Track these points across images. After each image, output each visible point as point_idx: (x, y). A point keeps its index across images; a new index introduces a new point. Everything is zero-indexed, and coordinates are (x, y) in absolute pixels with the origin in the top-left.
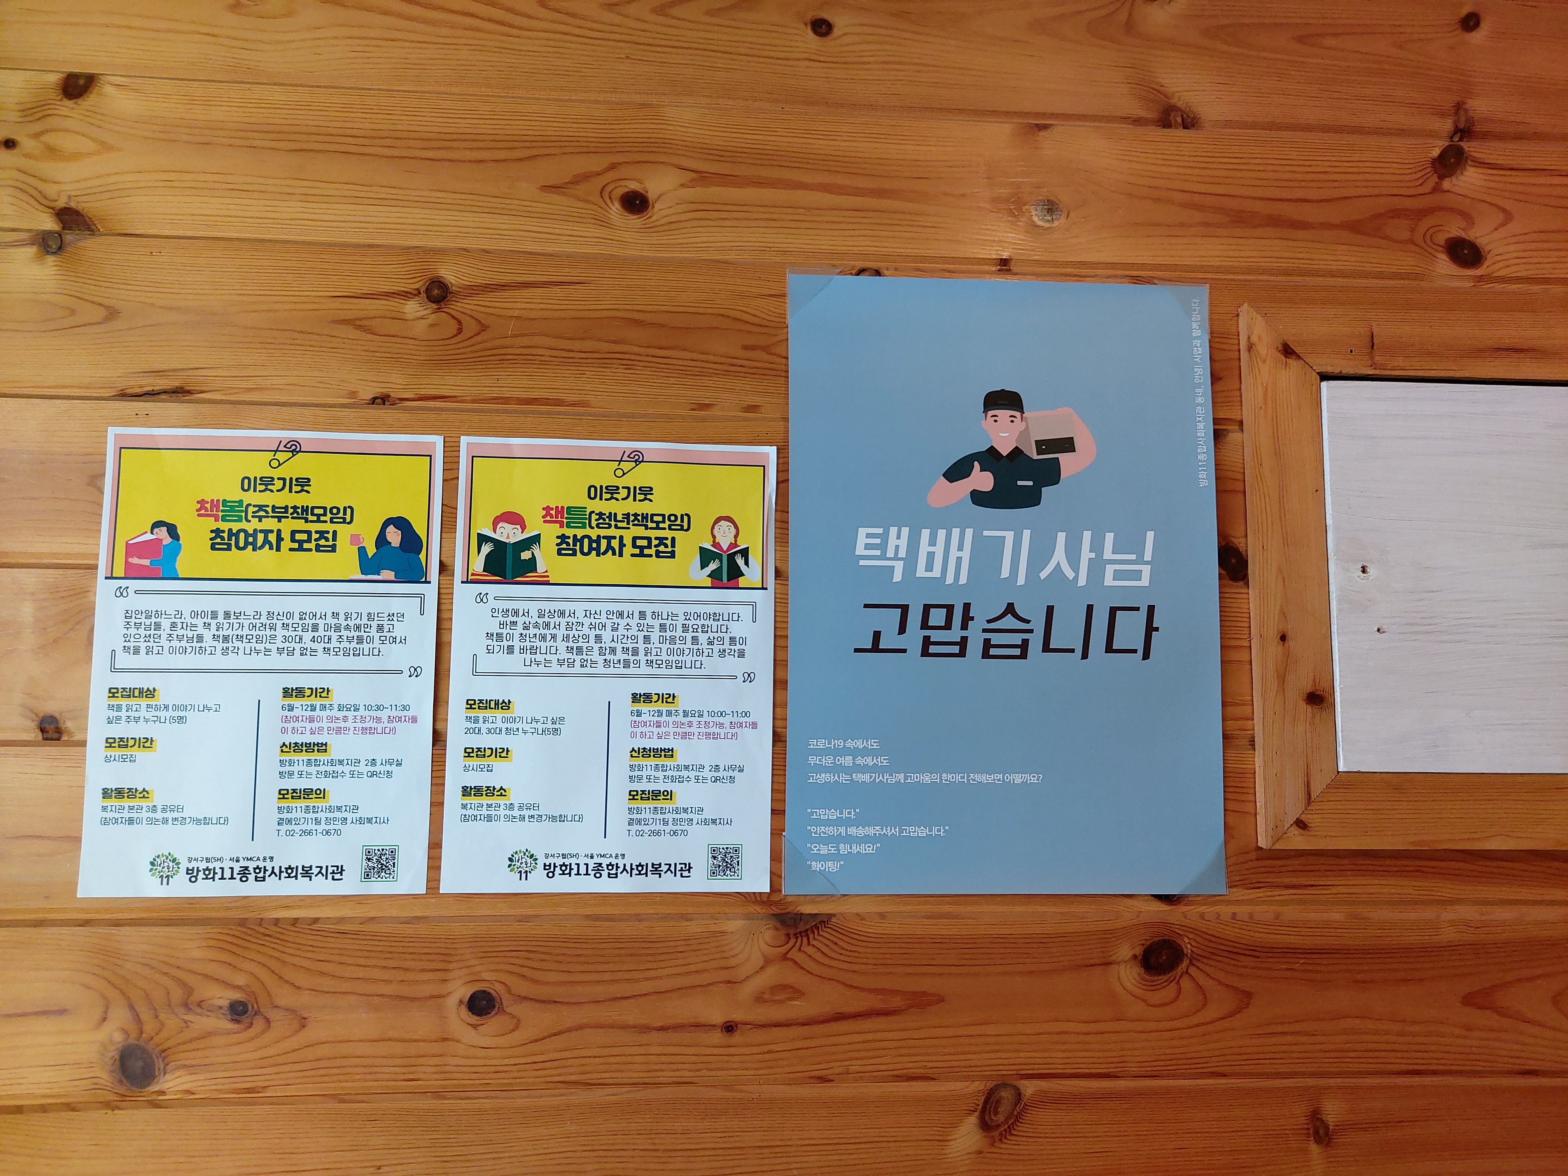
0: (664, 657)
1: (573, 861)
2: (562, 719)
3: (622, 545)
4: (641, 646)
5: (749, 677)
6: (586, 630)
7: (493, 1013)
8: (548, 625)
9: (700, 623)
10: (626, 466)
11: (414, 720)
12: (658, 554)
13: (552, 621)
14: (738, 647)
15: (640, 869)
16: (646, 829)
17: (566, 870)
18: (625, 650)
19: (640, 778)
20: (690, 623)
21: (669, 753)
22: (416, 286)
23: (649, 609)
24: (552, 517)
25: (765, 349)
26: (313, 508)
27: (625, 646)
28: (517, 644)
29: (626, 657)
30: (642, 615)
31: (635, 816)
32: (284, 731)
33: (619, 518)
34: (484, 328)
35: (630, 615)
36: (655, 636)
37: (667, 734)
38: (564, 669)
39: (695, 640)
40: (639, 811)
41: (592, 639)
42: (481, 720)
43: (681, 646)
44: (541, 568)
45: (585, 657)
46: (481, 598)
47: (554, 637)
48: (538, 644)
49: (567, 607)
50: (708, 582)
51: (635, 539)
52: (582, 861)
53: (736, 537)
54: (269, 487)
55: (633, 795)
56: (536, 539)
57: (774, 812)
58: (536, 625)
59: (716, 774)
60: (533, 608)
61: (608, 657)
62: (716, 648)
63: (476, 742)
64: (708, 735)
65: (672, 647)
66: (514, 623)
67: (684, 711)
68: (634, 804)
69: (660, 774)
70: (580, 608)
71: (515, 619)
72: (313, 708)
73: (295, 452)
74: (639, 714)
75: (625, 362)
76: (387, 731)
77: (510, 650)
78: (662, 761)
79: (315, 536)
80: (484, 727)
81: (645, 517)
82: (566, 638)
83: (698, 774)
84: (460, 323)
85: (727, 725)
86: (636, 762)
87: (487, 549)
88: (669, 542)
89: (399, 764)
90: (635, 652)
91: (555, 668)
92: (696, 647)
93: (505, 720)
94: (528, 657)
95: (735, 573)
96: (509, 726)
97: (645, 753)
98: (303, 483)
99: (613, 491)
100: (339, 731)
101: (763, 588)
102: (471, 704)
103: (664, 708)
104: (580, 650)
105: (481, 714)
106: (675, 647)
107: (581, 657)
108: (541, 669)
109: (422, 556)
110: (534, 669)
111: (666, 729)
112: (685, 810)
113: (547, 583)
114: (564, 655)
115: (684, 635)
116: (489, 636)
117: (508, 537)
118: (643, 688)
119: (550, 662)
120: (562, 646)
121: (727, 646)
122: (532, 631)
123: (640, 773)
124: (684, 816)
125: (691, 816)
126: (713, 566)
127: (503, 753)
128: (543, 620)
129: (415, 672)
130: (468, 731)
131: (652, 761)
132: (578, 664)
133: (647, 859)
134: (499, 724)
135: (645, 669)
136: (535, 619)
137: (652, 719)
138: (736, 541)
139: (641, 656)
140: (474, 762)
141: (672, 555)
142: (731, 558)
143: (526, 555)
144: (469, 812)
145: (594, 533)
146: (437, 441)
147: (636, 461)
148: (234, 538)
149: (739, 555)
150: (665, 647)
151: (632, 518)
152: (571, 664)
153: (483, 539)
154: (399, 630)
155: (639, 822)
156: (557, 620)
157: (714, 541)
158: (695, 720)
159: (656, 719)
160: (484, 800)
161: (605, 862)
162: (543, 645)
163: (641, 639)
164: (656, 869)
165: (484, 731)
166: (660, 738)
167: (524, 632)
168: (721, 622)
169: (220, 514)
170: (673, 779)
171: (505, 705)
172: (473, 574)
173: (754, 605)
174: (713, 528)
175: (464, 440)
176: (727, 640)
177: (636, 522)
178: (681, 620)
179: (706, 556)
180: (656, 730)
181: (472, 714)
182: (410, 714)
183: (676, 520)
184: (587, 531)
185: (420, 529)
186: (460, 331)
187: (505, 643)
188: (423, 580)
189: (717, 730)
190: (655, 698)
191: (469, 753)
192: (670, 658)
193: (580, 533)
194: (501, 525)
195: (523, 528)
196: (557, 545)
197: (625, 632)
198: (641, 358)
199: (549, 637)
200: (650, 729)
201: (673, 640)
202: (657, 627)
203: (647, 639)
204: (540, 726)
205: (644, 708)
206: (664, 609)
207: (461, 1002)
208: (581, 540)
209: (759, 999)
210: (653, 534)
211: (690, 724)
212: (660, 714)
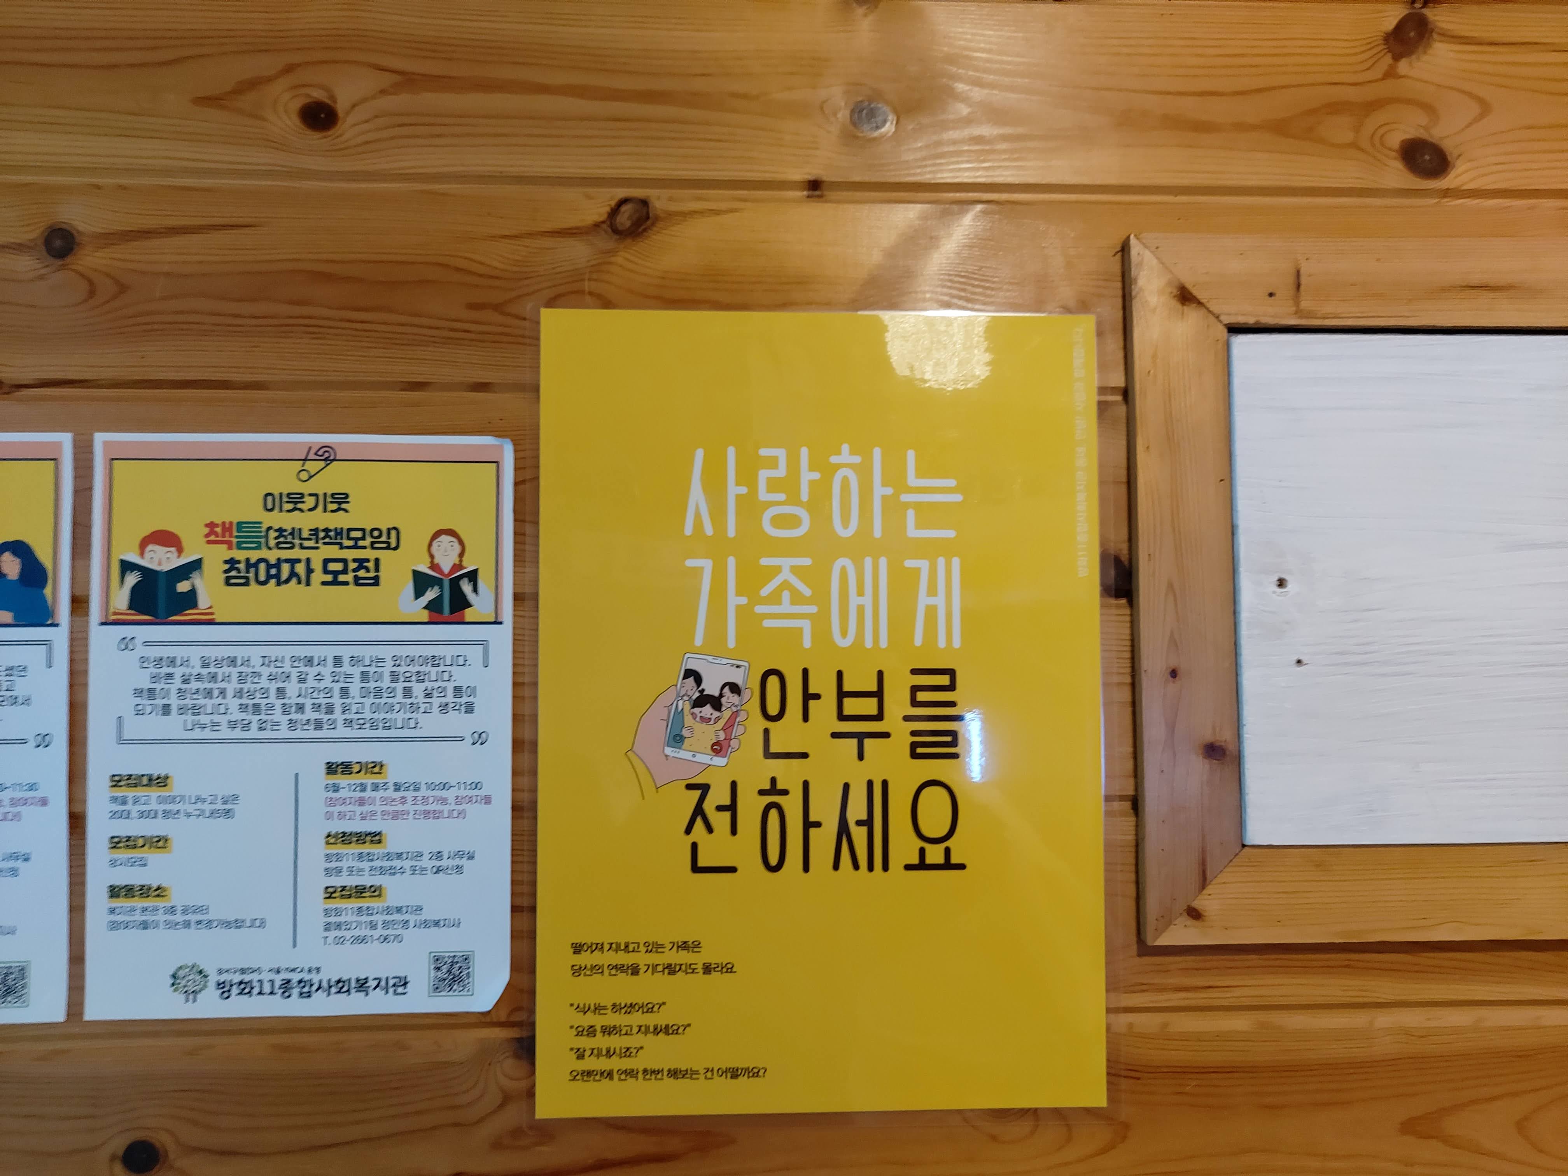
0: (368, 715)
1: (255, 977)
2: (235, 798)
3: (309, 571)
4: (337, 701)
5: (480, 739)
6: (264, 683)
7: (155, 1170)
8: (213, 677)
9: (414, 669)
10: (313, 467)
11: (44, 802)
12: (357, 581)
13: (220, 672)
14: (464, 700)
15: (341, 986)
16: (348, 934)
17: (245, 988)
18: (317, 707)
19: (339, 871)
20: (401, 670)
21: (376, 838)
22: (32, 236)
23: (346, 652)
24: (217, 535)
25: (497, 308)
27: (316, 701)
28: (174, 702)
29: (316, 715)
30: (338, 660)
31: (333, 919)
33: (305, 534)
34: (122, 288)
35: (322, 662)
36: (355, 688)
37: (373, 813)
38: (238, 733)
39: (407, 692)
40: (338, 912)
41: (273, 693)
42: (130, 802)
43: (390, 700)
44: (203, 602)
45: (263, 717)
46: (126, 644)
47: (223, 692)
48: (202, 702)
49: (239, 652)
50: (425, 616)
51: (326, 562)
52: (266, 976)
53: (461, 555)
55: (330, 893)
56: (196, 565)
57: (515, 909)
58: (199, 678)
59: (438, 863)
60: (195, 654)
61: (294, 716)
62: (436, 701)
63: (124, 828)
64: (427, 814)
65: (377, 701)
66: (170, 676)
67: (396, 784)
68: (333, 904)
69: (365, 865)
70: (255, 654)
71: (170, 670)
74: (336, 789)
75: (309, 329)
76: (10, 816)
77: (166, 710)
78: (366, 849)
80: (135, 810)
81: (339, 533)
82: (239, 694)
83: (414, 863)
84: (91, 283)
85: (451, 800)
86: (333, 850)
87: (132, 579)
88: (371, 565)
89: (27, 859)
90: (330, 710)
91: (225, 732)
92: (409, 701)
93: (161, 800)
94: (190, 718)
96: (168, 807)
97: (345, 838)
99: (295, 499)
101: (497, 623)
102: (117, 781)
103: (369, 780)
104: (256, 708)
105: (130, 793)
106: (383, 701)
107: (259, 717)
108: (207, 734)
109: (48, 591)
110: (197, 734)
111: (371, 808)
112: (399, 910)
113: (212, 622)
114: (237, 716)
115: (393, 685)
116: (138, 692)
117: (160, 564)
118: (340, 754)
119: (217, 724)
120: (233, 704)
121: (450, 698)
122: (194, 685)
123: (338, 864)
124: (397, 917)
125: (406, 917)
126: (431, 594)
127: (160, 843)
128: (208, 670)
129: (43, 741)
130: (114, 815)
131: (354, 849)
132: (254, 726)
133: (352, 973)
134: (154, 806)
135: (342, 731)
136: (197, 669)
137: (352, 794)
138: (461, 561)
139: (338, 715)
140: (123, 855)
141: (376, 581)
142: (455, 583)
143: (183, 587)
144: (119, 918)
145: (272, 556)
146: (65, 440)
147: (325, 460)
149: (466, 580)
150: (368, 701)
151: (322, 535)
152: (246, 727)
153: (126, 567)
154: (21, 687)
155: (338, 926)
156: (226, 670)
157: (432, 562)
158: (410, 795)
159: (358, 794)
160: (138, 903)
161: (295, 977)
162: (209, 703)
163: (336, 692)
164: (362, 985)
165: (134, 814)
166: (364, 818)
167: (184, 686)
168: (442, 668)
170: (382, 871)
171: (161, 781)
172: (115, 614)
173: (483, 643)
174: (430, 545)
175: (100, 438)
176: (450, 692)
177: (327, 540)
178: (389, 667)
179: (421, 582)
180: (359, 809)
181: (119, 793)
182: (38, 794)
183: (380, 536)
184: (264, 553)
186: (92, 293)
187: (160, 702)
188: (49, 622)
189: (439, 807)
190: (356, 768)
191: (116, 843)
192: (376, 716)
193: (254, 556)
194: (150, 547)
195: (180, 550)
196: (226, 572)
197: (315, 684)
198: (330, 323)
199: (216, 693)
200: (350, 807)
201: (378, 692)
202: (357, 678)
203: (344, 692)
204: (207, 807)
205: (343, 781)
206: (367, 652)
207: (113, 1158)
208: (256, 565)
209: (497, 1145)
210: (350, 554)
211: (403, 800)
212: (363, 789)
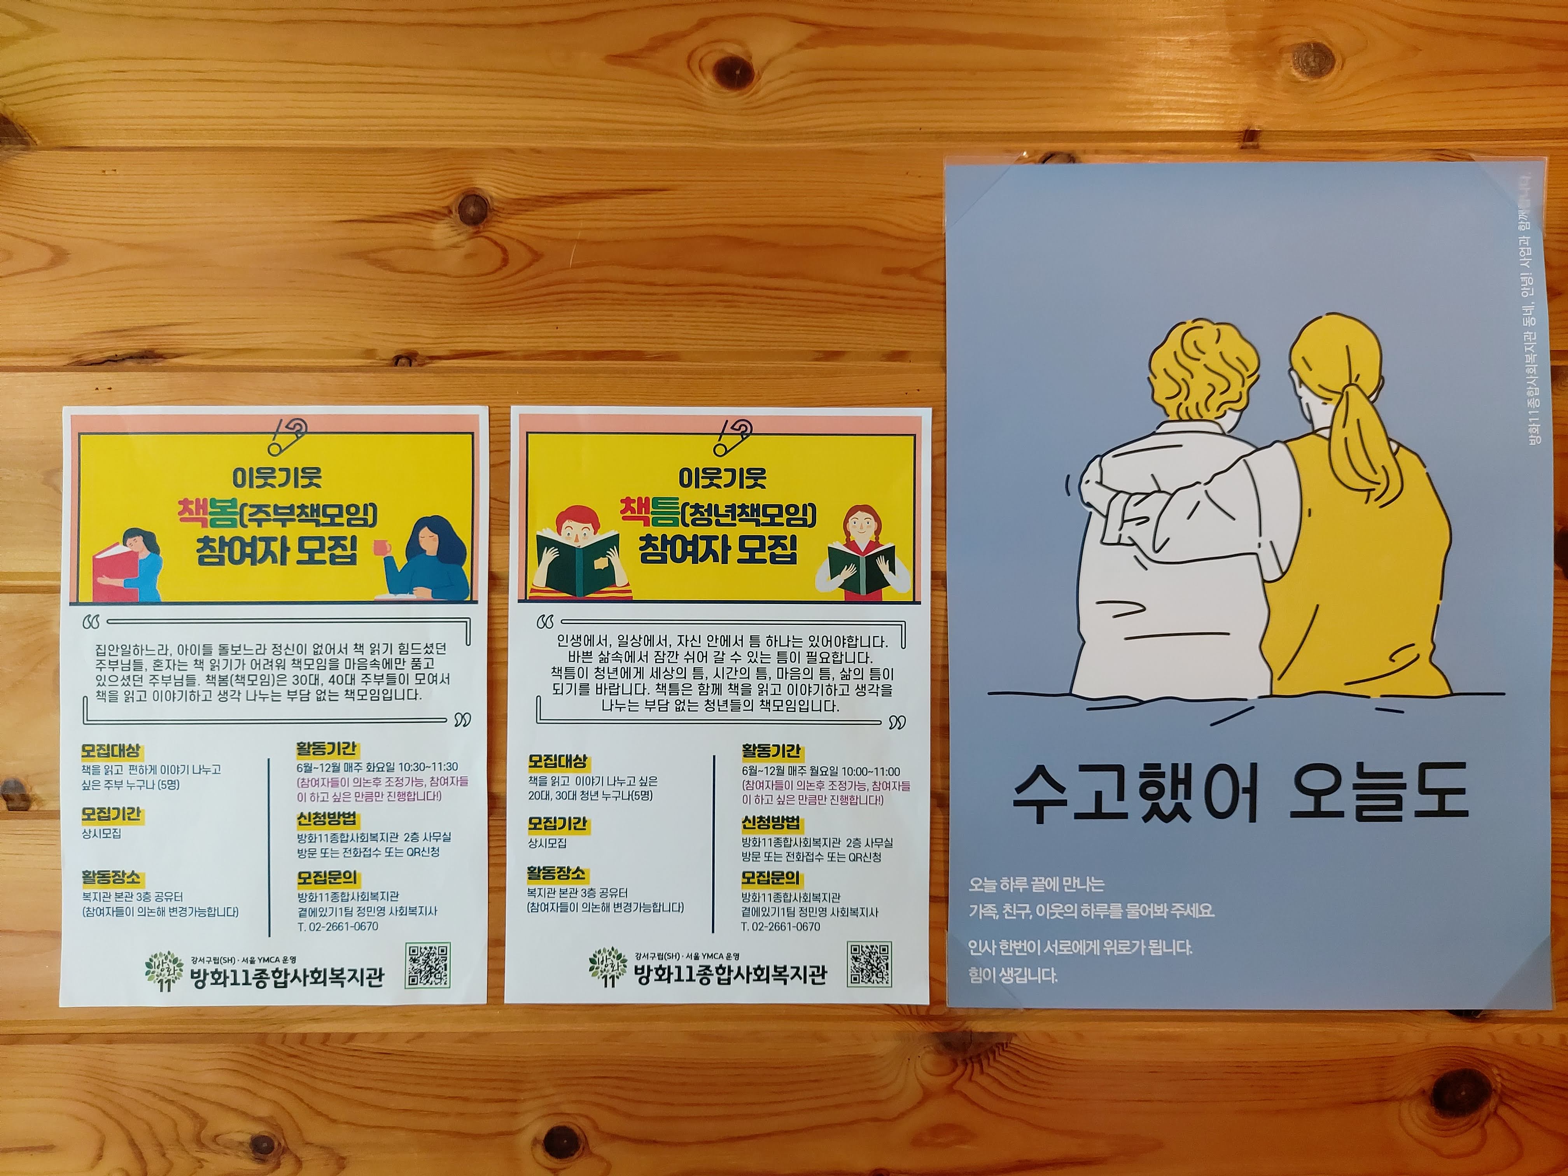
0: (785, 697)
1: (673, 963)
2: (653, 779)
3: (726, 548)
4: (754, 682)
5: (898, 722)
6: (681, 662)
7: (576, 1156)
8: (631, 657)
9: (831, 650)
10: (729, 441)
11: (464, 782)
12: (774, 559)
13: (637, 651)
14: (882, 682)
15: (760, 973)
16: (766, 921)
17: (664, 974)
18: (733, 688)
19: (756, 856)
20: (819, 650)
21: (793, 823)
22: (446, 203)
23: (763, 632)
24: (633, 511)
25: (915, 272)
26: (325, 507)
27: (733, 682)
28: (592, 682)
29: (734, 696)
30: (754, 640)
31: (751, 905)
32: (301, 798)
33: (722, 511)
34: (537, 256)
35: (739, 641)
36: (771, 669)
37: (791, 798)
38: (655, 714)
39: (825, 673)
40: (755, 898)
41: (690, 673)
42: (549, 782)
43: (807, 682)
44: (620, 580)
45: (681, 697)
46: (545, 622)
47: (640, 672)
48: (620, 681)
49: (656, 631)
50: (841, 595)
51: (743, 539)
52: (684, 963)
53: (877, 532)
54: (270, 481)
55: (748, 878)
56: (613, 542)
57: (933, 899)
58: (617, 657)
59: (856, 851)
60: (613, 633)
61: (711, 697)
62: (853, 683)
63: (544, 809)
64: (844, 799)
65: (794, 682)
66: (588, 654)
67: (812, 768)
68: (750, 890)
69: (783, 851)
70: (672, 633)
71: (588, 649)
72: (336, 769)
73: (299, 434)
74: (753, 772)
75: (725, 297)
76: (431, 796)
77: (584, 689)
78: (783, 834)
79: (329, 544)
80: (553, 791)
81: (755, 509)
82: (656, 673)
83: (832, 850)
84: (504, 251)
85: (869, 786)
86: (750, 835)
87: (549, 556)
88: (787, 542)
89: (447, 839)
90: (747, 691)
91: (643, 713)
92: (826, 683)
93: (579, 781)
94: (607, 698)
95: (877, 582)
96: (586, 788)
97: (763, 823)
98: (312, 475)
99: (712, 475)
100: (369, 797)
101: (915, 602)
102: (535, 762)
103: (786, 764)
104: (674, 689)
105: (549, 774)
106: (799, 682)
107: (677, 697)
108: (625, 714)
109: (466, 567)
110: (615, 714)
111: (789, 792)
112: (816, 897)
113: (629, 600)
114: (653, 695)
115: (810, 666)
116: (557, 671)
117: (577, 540)
118: (758, 736)
119: (636, 704)
120: (651, 683)
121: (867, 680)
122: (612, 664)
123: (756, 849)
124: (815, 904)
125: (824, 904)
126: (847, 573)
127: (579, 824)
128: (626, 649)
129: (463, 720)
130: (533, 795)
131: (772, 834)
132: (672, 706)
133: (769, 961)
134: (572, 787)
135: (759, 713)
136: (615, 648)
137: (770, 778)
138: (877, 538)
139: (754, 696)
140: (542, 836)
141: (793, 559)
142: (871, 562)
143: (600, 564)
144: (539, 900)
145: (689, 533)
146: (481, 412)
147: (742, 434)
148: (226, 549)
149: (882, 558)
150: (784, 683)
151: (738, 511)
152: (664, 707)
153: (544, 543)
154: (440, 666)
155: (757, 912)
156: (643, 649)
157: (848, 539)
158: (827, 780)
159: (776, 778)
160: (557, 885)
161: (713, 964)
162: (627, 682)
163: (753, 673)
164: (780, 973)
165: (553, 795)
166: (781, 803)
167: (601, 666)
168: (859, 649)
169: (209, 517)
170: (799, 857)
171: (580, 762)
172: (533, 591)
173: (902, 624)
174: (846, 521)
175: (516, 411)
176: (867, 674)
177: (744, 517)
178: (806, 647)
179: (837, 560)
180: (776, 794)
181: (538, 773)
182: (457, 774)
183: (797, 512)
184: (680, 530)
185: (462, 533)
186: (505, 262)
187: (578, 681)
188: (468, 599)
189: (856, 793)
190: (774, 750)
191: (535, 824)
192: (793, 698)
193: (670, 532)
194: (567, 523)
195: (596, 527)
196: (641, 549)
197: (733, 664)
198: (746, 291)
199: (633, 672)
200: (768, 791)
201: (795, 673)
202: (774, 657)
203: (761, 673)
204: (625, 789)
205: (760, 764)
206: (783, 632)
207: (535, 1141)
208: (673, 542)
209: (917, 1142)
210: (767, 532)
211: (821, 785)
212: (781, 772)
